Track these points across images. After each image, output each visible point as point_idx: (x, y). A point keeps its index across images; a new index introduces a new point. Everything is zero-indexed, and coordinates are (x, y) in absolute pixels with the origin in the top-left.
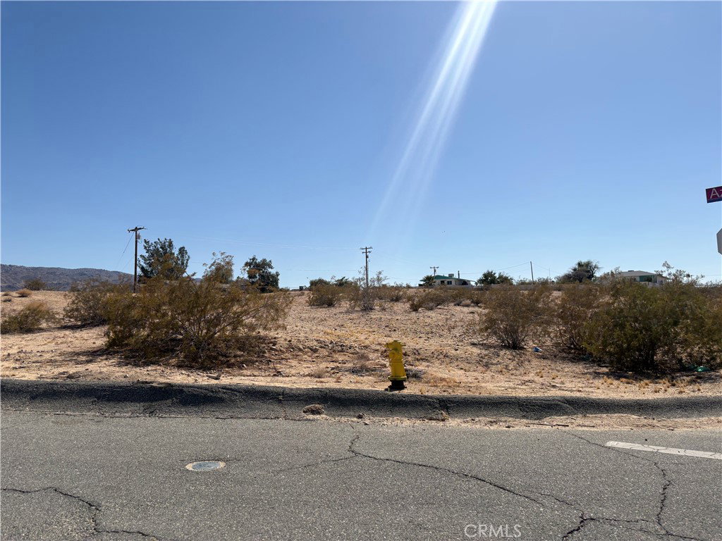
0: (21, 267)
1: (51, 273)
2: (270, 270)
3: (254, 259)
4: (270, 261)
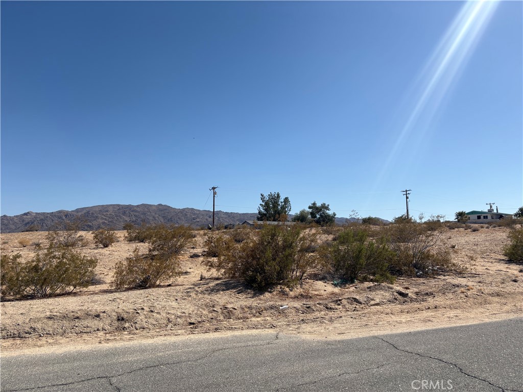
0: (237, 213)
2: (327, 211)
3: (314, 204)
4: (328, 205)
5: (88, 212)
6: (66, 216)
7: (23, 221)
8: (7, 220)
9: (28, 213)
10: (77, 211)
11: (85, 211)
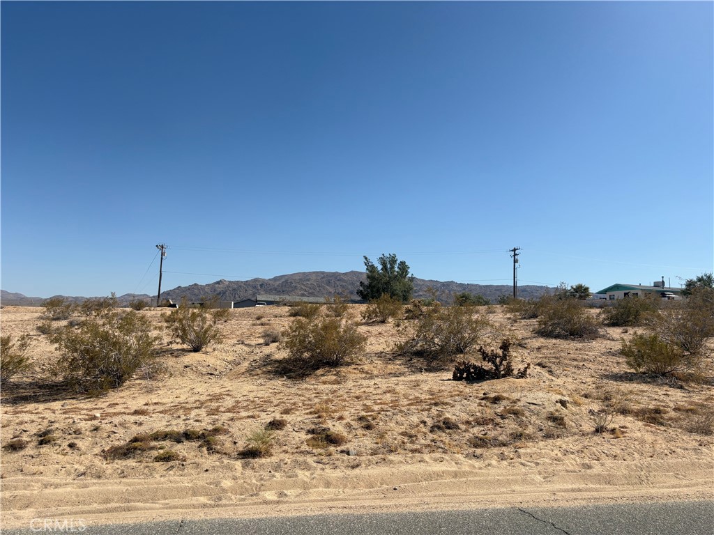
1: (498, 290)
5: (286, 281)
6: (261, 286)
7: (215, 291)
8: (198, 289)
9: (220, 281)
10: (276, 279)
11: (283, 280)
